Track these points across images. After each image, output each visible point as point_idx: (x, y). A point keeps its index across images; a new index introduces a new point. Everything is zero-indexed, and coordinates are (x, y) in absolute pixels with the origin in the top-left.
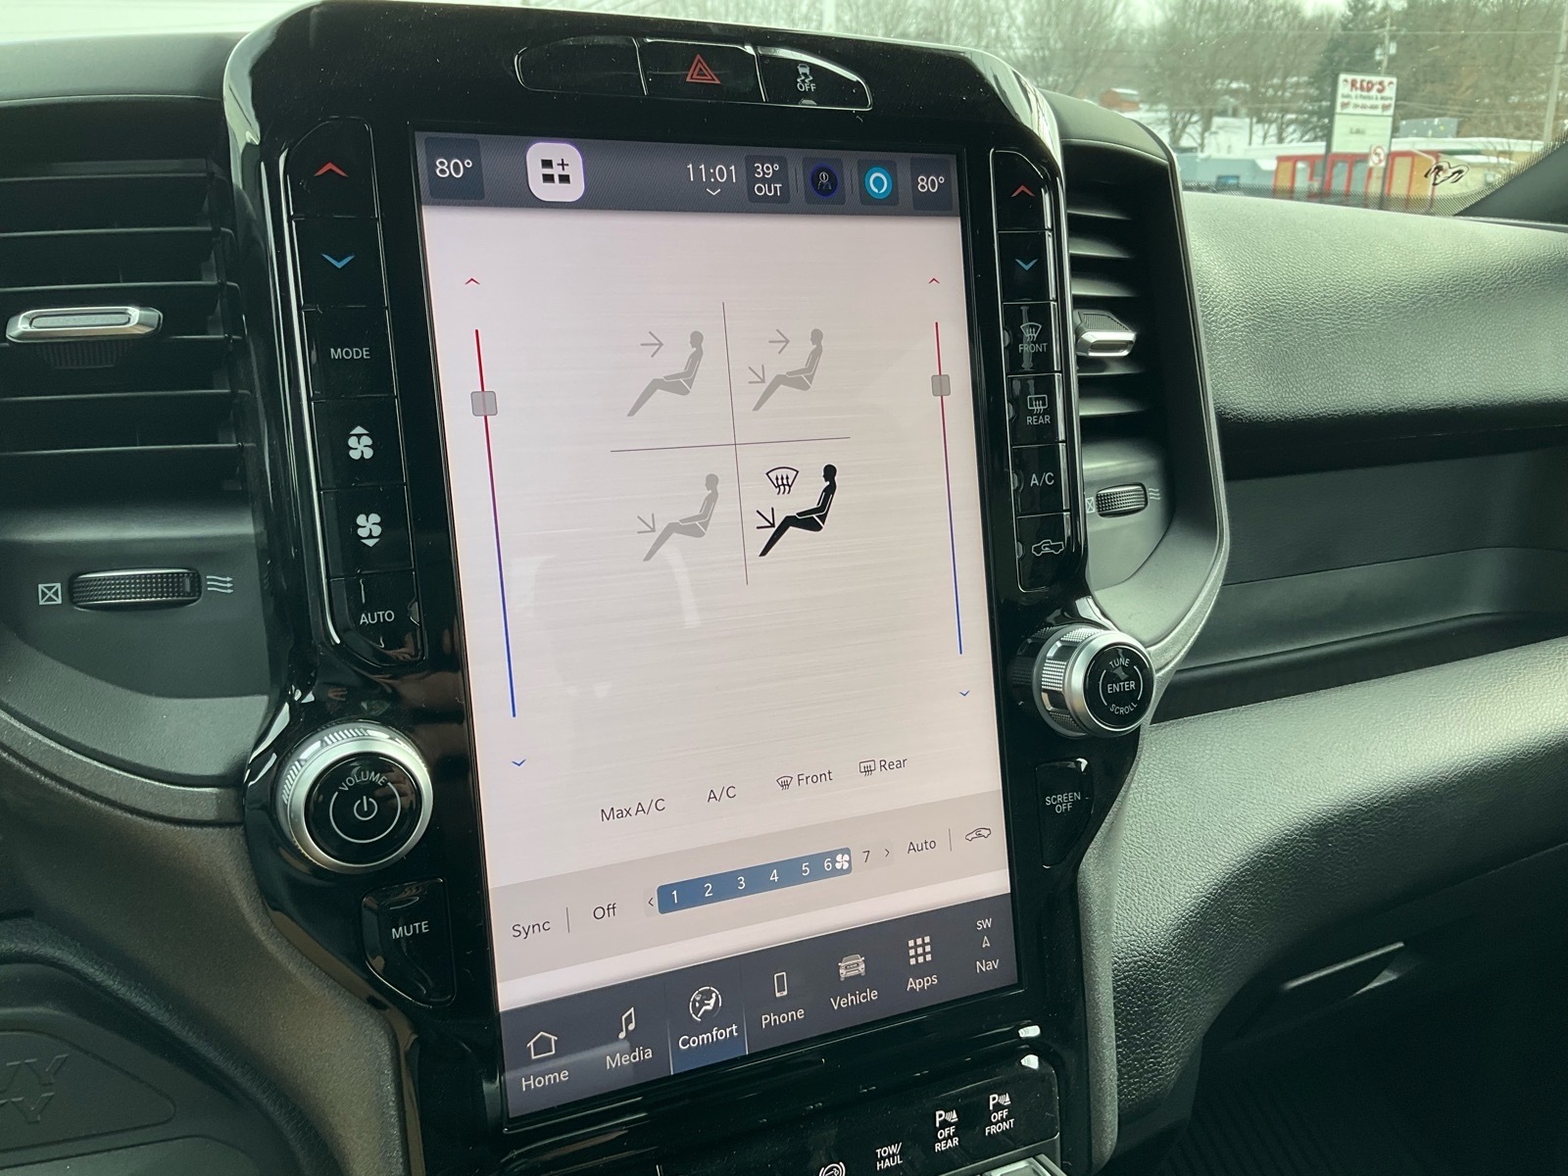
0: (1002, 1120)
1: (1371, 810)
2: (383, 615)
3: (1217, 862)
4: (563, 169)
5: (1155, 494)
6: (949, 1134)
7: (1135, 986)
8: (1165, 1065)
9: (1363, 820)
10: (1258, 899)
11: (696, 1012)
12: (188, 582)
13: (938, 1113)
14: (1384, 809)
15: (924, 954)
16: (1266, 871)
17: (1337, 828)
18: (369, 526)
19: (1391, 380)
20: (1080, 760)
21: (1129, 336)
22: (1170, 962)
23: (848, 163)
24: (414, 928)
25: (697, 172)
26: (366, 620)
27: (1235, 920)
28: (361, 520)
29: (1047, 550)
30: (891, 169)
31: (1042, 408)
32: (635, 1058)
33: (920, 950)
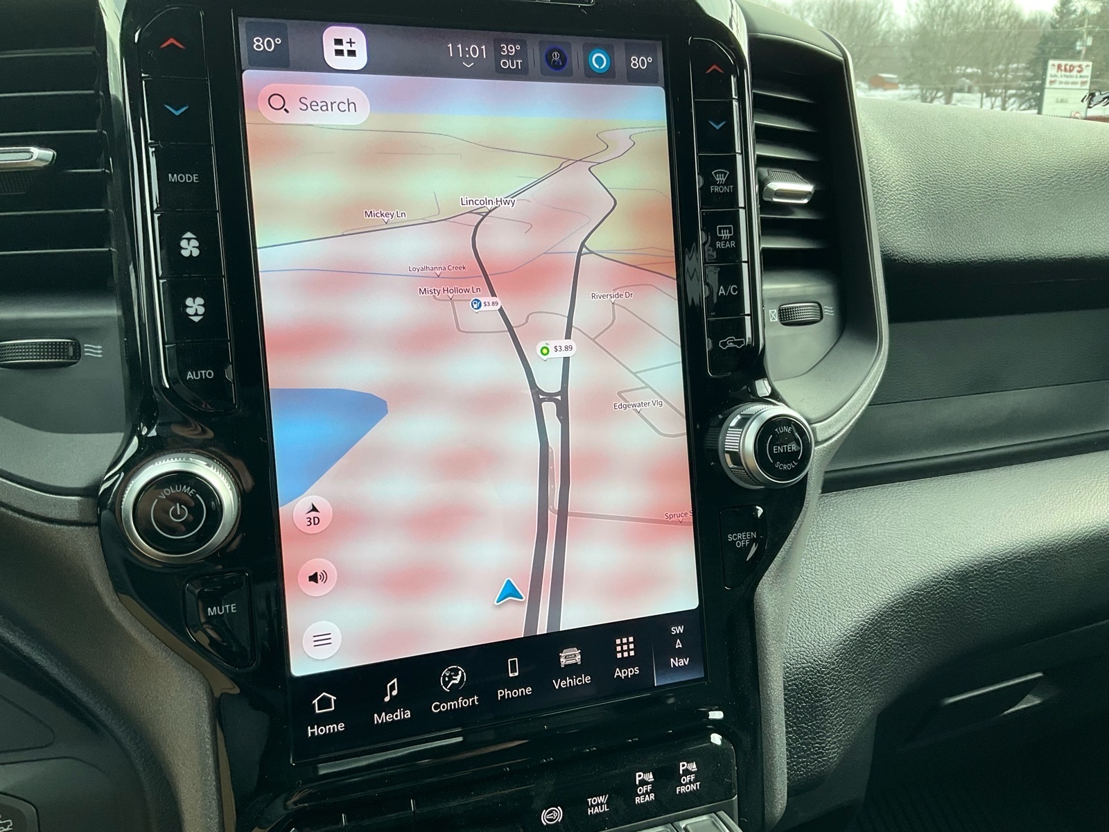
0: (690, 783)
1: (1006, 562)
2: (205, 373)
3: (875, 595)
4: (351, 46)
5: (829, 311)
6: (646, 791)
7: (803, 686)
8: (828, 750)
9: (999, 570)
10: (910, 626)
11: (446, 684)
12: (71, 349)
13: (637, 774)
14: (1017, 562)
15: (629, 650)
16: (916, 604)
17: (977, 574)
18: (195, 307)
19: (1030, 234)
20: (757, 507)
21: (808, 188)
22: (833, 669)
23: (575, 47)
24: (225, 608)
25: (456, 50)
26: (191, 377)
27: (890, 642)
28: (189, 301)
29: (731, 345)
30: (609, 51)
31: (729, 235)
32: (397, 716)
33: (625, 647)
